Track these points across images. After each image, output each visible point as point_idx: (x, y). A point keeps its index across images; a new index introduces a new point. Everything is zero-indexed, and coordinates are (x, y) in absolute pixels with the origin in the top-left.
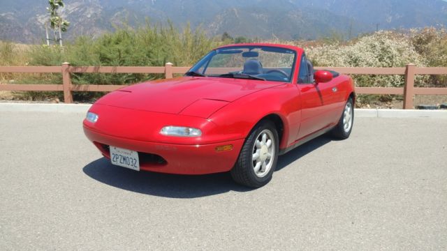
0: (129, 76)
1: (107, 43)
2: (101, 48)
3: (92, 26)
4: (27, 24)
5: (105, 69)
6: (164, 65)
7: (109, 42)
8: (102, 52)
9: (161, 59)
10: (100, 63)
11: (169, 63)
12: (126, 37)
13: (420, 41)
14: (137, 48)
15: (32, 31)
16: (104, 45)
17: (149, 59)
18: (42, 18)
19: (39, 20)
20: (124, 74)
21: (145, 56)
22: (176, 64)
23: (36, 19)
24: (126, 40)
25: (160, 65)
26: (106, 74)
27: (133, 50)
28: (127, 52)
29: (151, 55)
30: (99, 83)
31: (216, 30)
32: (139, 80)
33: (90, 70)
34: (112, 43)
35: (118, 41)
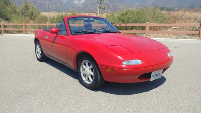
2: (120, 17)
3: (95, 4)
4: (70, 4)
6: (146, 23)
10: (122, 22)
11: (148, 22)
12: (129, 12)
15: (72, 7)
18: (76, 2)
19: (75, 2)
22: (150, 22)
23: (74, 2)
28: (130, 18)
31: (151, 3)
34: (124, 14)
35: (126, 14)
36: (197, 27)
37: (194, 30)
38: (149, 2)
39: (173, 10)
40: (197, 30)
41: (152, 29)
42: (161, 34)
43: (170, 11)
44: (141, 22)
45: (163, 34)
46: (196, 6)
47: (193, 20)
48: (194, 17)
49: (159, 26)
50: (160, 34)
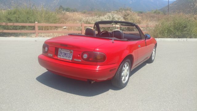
0: (20, 27)
1: (10, 13)
2: (7, 16)
5: (10, 24)
6: (34, 23)
7: (11, 13)
8: (8, 17)
9: (33, 20)
10: (8, 22)
11: (36, 22)
12: (18, 11)
13: (125, 16)
14: (23, 16)
16: (9, 14)
17: (28, 20)
20: (18, 26)
21: (27, 19)
22: (39, 22)
24: (18, 13)
25: (32, 23)
26: (11, 26)
27: (21, 17)
28: (19, 17)
29: (29, 19)
30: (8, 29)
32: (24, 28)
33: (4, 24)
34: (12, 14)
35: (15, 13)
37: (79, 30)
38: (55, 2)
41: (44, 29)
42: (52, 34)
44: (30, 22)
45: (54, 34)
46: (95, 9)
47: (78, 22)
48: (79, 19)
49: (50, 26)
50: (50, 34)
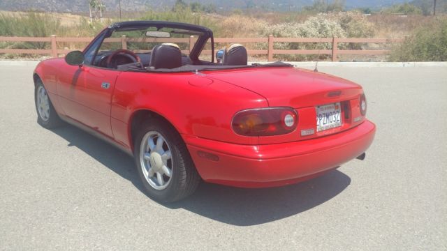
36: (265, 44)
37: (260, 49)
39: (215, 12)
40: (264, 49)
43: (209, 12)
47: (257, 34)
